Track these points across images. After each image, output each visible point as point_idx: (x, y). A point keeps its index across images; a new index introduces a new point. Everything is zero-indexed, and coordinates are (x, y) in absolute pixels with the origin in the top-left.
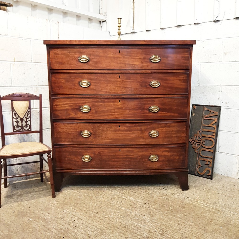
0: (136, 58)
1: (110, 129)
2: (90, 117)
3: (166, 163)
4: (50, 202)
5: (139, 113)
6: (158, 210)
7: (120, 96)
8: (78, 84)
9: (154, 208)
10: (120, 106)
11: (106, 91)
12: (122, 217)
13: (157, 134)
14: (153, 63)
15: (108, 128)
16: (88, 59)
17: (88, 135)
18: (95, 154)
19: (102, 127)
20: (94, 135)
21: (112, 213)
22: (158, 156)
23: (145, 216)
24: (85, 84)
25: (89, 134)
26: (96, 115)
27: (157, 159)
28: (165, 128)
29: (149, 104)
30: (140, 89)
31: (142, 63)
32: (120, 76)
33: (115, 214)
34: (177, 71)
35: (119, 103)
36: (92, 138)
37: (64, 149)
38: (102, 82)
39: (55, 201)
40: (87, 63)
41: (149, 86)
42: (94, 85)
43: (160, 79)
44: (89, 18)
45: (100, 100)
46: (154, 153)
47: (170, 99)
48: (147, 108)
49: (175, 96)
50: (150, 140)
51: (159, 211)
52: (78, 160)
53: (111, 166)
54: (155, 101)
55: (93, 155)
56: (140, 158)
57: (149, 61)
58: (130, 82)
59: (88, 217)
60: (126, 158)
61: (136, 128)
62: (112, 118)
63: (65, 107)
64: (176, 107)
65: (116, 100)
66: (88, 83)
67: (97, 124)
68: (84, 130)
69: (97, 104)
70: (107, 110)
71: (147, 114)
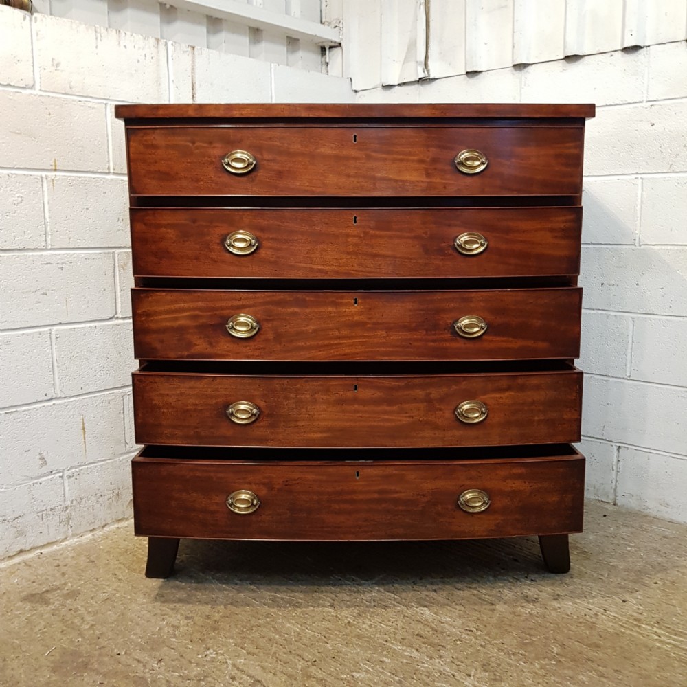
0: (408, 161)
1: (325, 397)
2: (257, 353)
3: (517, 516)
4: (163, 619)
5: (421, 340)
6: (513, 654)
8: (218, 244)
9: (499, 649)
10: (357, 318)
11: (311, 266)
12: (397, 678)
13: (482, 412)
14: (465, 176)
15: (316, 393)
16: (252, 164)
17: (250, 415)
18: (272, 489)
19: (297, 390)
20: (270, 415)
21: (362, 664)
22: (490, 493)
23: (472, 678)
24: (242, 245)
25: (252, 415)
26: (278, 347)
27: (484, 503)
28: (507, 394)
29: (451, 310)
30: (420, 262)
31: (428, 175)
32: (355, 218)
33: (372, 668)
35: (353, 309)
36: (262, 427)
38: (296, 238)
39: (182, 614)
40: (250, 176)
41: (451, 251)
42: (271, 248)
43: (485, 229)
44: (288, 37)
45: (291, 299)
46: (474, 483)
47: (522, 294)
48: (446, 324)
50: (458, 433)
51: (516, 658)
52: (214, 508)
53: (327, 527)
54: (471, 302)
55: (264, 491)
56: (428, 502)
57: (448, 168)
58: (390, 237)
59: (285, 677)
61: (411, 392)
62: (329, 357)
63: (176, 319)
64: (540, 322)
65: (342, 298)
66: (253, 242)
67: (282, 382)
68: (238, 400)
69: (280, 310)
70: (315, 331)
71: (447, 344)
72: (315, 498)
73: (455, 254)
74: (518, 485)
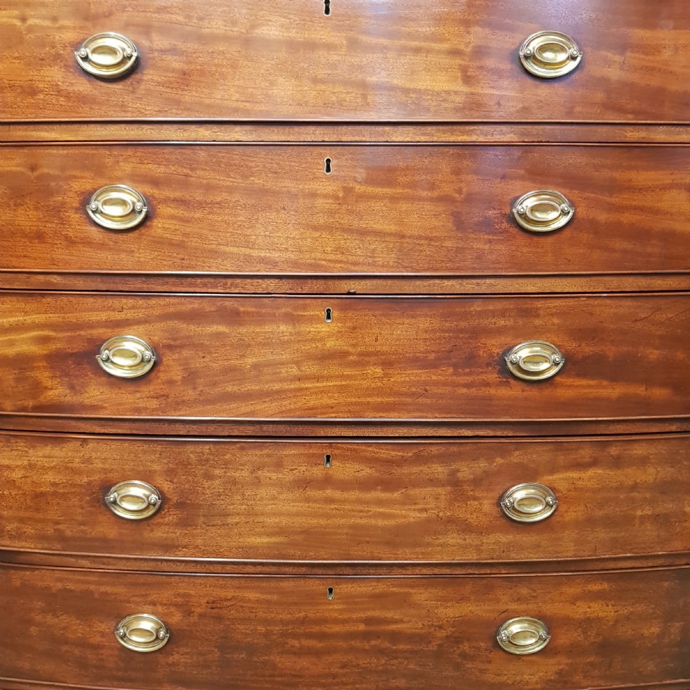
0: (429, 51)
1: (274, 476)
2: (154, 404)
3: (591, 659)
5: (445, 384)
7: (330, 282)
8: (77, 209)
10: (331, 344)
11: (248, 251)
13: (548, 504)
14: (537, 83)
15: (259, 469)
16: (130, 57)
17: (144, 506)
18: (189, 613)
19: (226, 463)
20: (180, 505)
22: (550, 623)
24: (117, 211)
25: (149, 504)
26: (190, 394)
27: (540, 638)
28: (591, 472)
29: (500, 331)
30: (448, 244)
31: (467, 80)
32: (328, 161)
34: (679, 133)
35: (325, 328)
36: (167, 524)
37: (18, 578)
38: (219, 199)
40: (128, 81)
41: (505, 225)
42: (173, 217)
43: (571, 182)
45: (213, 309)
46: (523, 607)
47: (629, 303)
48: (491, 355)
49: (659, 283)
50: (504, 538)
52: (97, 639)
53: (280, 676)
54: (538, 316)
55: (176, 618)
56: (447, 637)
57: (506, 66)
58: (394, 199)
60: (366, 636)
61: (424, 468)
62: (282, 412)
63: (11, 343)
64: (656, 352)
65: (304, 308)
66: (139, 205)
67: (199, 449)
68: (126, 478)
69: (193, 329)
70: (255, 366)
71: (493, 391)
72: (261, 629)
73: (514, 230)
74: (597, 609)
